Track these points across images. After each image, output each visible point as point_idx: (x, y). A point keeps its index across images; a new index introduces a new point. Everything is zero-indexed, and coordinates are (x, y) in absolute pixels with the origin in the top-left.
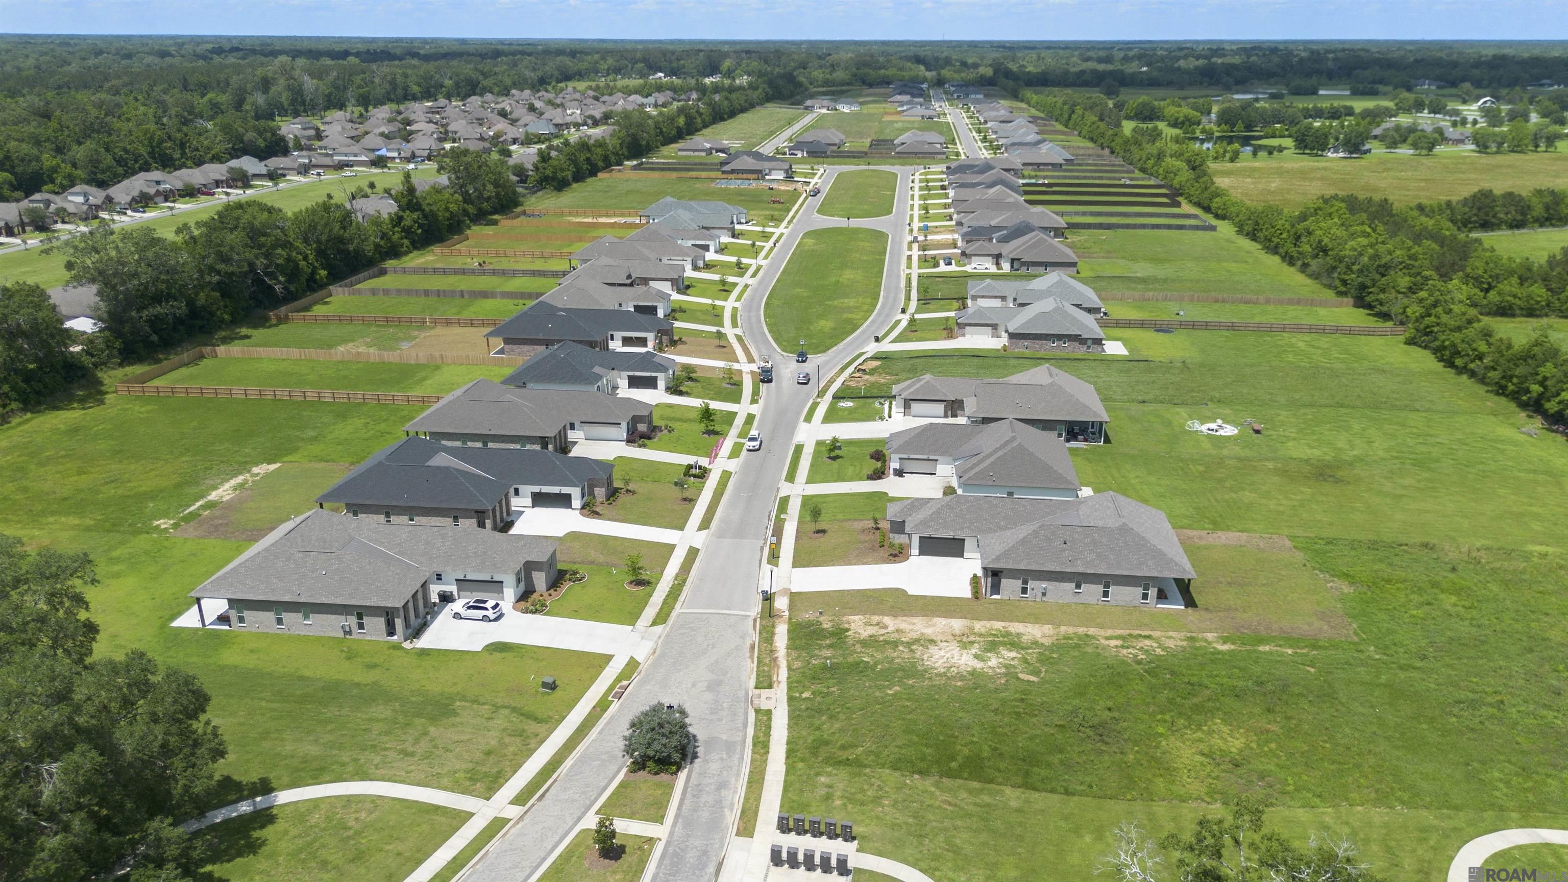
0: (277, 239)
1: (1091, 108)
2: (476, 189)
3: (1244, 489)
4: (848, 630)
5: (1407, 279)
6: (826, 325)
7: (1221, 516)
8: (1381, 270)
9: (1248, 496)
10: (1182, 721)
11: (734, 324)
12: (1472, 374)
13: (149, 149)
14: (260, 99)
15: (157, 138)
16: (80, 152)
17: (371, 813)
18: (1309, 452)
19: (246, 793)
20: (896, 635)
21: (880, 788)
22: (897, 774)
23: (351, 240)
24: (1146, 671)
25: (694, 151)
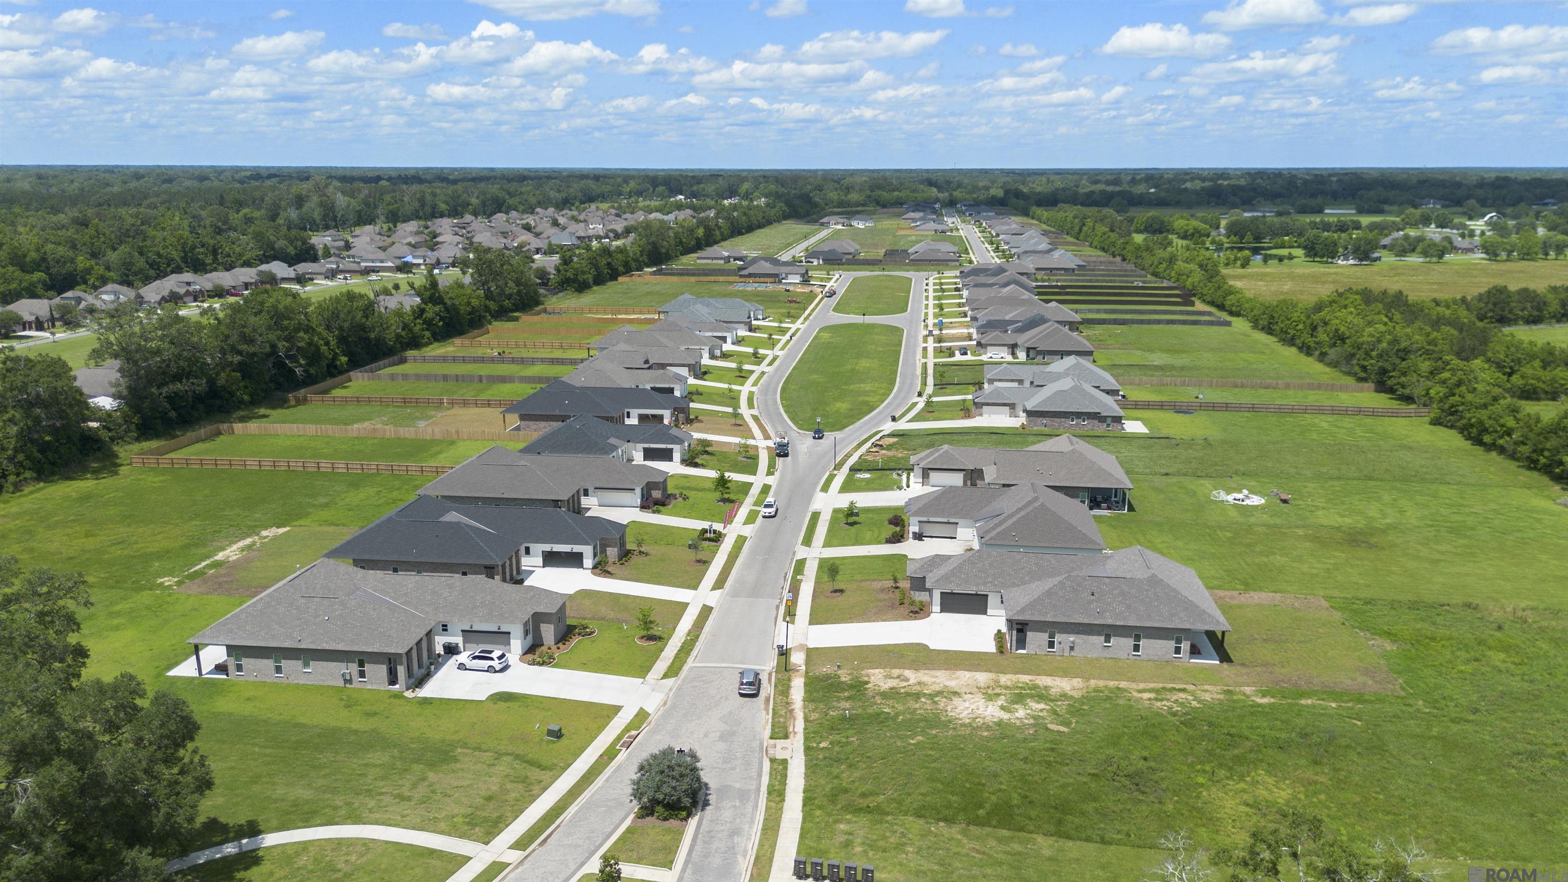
0: (299, 324)
1: (1101, 220)
2: (497, 287)
3: (1275, 554)
4: (867, 683)
5: (1427, 363)
6: (842, 406)
7: (1252, 578)
8: (1402, 354)
9: (1279, 560)
10: (1222, 773)
11: (751, 405)
12: (1502, 450)
13: (182, 254)
14: (293, 214)
15: (190, 242)
16: (113, 257)
17: (363, 856)
18: (1340, 520)
19: (231, 835)
20: (918, 688)
21: (903, 835)
22: (921, 822)
23: (373, 328)
24: (1182, 723)
25: (713, 259)
